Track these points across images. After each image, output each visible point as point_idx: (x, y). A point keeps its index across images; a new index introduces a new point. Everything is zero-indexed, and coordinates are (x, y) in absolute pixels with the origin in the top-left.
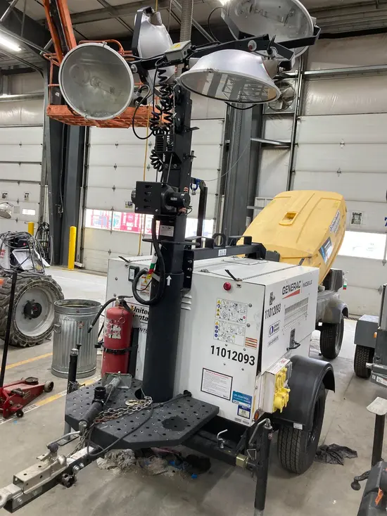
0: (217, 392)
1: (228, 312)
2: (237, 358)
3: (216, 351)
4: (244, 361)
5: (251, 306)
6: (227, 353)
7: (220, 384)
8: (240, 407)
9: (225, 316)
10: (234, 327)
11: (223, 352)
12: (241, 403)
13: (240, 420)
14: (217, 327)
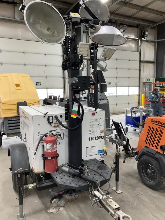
0: (92, 154)
1: (93, 123)
2: (98, 139)
3: (90, 139)
4: (100, 138)
5: (101, 119)
6: (95, 138)
7: (93, 150)
8: (100, 155)
9: (92, 125)
10: (96, 128)
11: (93, 139)
12: (101, 154)
13: (101, 159)
14: (90, 130)
